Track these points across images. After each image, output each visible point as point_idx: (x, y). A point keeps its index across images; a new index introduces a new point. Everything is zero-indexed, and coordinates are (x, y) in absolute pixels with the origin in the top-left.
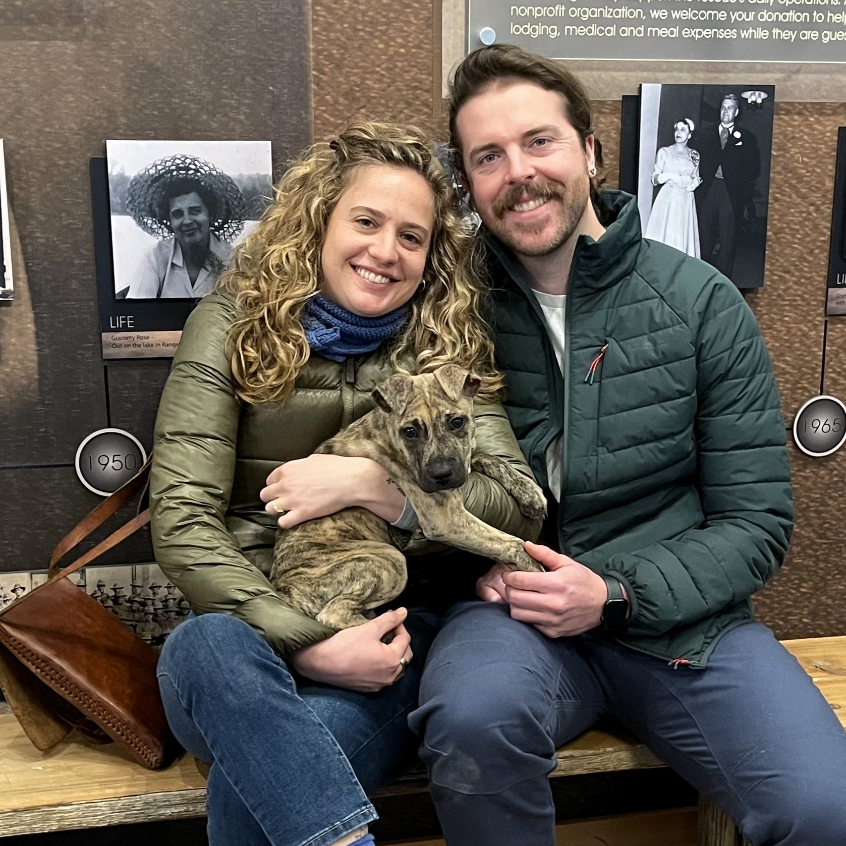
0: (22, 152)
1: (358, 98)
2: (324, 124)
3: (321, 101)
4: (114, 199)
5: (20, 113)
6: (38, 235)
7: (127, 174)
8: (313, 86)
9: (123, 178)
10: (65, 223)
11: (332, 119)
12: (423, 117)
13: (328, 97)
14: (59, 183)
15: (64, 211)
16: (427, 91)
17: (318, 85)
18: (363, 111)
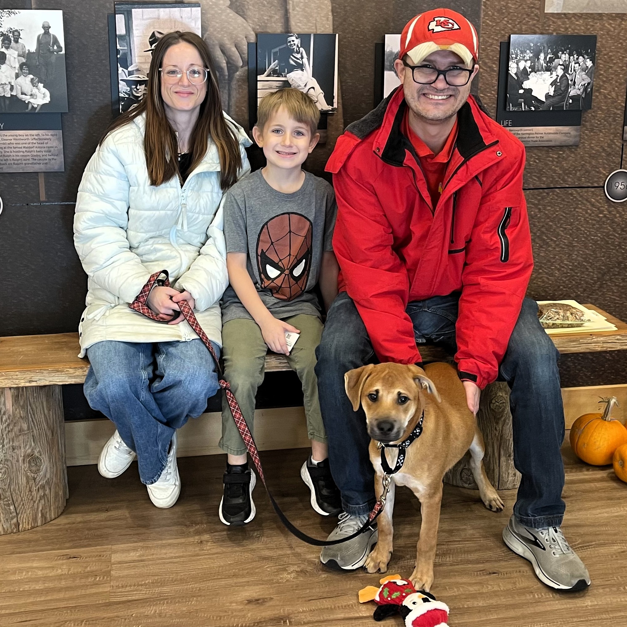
0: (345, 40)
1: (504, 13)
2: (486, 26)
3: (486, 14)
4: (387, 63)
5: (345, 21)
6: (349, 81)
7: (393, 51)
8: (483, 7)
9: (391, 53)
10: (361, 75)
11: (490, 23)
12: (535, 22)
13: (490, 12)
14: (360, 56)
15: (361, 69)
16: (537, 9)
17: (485, 6)
18: (506, 19)
